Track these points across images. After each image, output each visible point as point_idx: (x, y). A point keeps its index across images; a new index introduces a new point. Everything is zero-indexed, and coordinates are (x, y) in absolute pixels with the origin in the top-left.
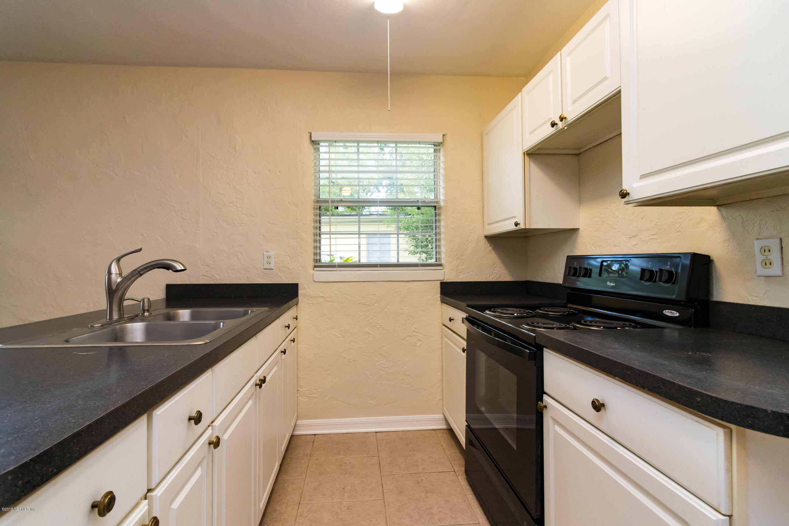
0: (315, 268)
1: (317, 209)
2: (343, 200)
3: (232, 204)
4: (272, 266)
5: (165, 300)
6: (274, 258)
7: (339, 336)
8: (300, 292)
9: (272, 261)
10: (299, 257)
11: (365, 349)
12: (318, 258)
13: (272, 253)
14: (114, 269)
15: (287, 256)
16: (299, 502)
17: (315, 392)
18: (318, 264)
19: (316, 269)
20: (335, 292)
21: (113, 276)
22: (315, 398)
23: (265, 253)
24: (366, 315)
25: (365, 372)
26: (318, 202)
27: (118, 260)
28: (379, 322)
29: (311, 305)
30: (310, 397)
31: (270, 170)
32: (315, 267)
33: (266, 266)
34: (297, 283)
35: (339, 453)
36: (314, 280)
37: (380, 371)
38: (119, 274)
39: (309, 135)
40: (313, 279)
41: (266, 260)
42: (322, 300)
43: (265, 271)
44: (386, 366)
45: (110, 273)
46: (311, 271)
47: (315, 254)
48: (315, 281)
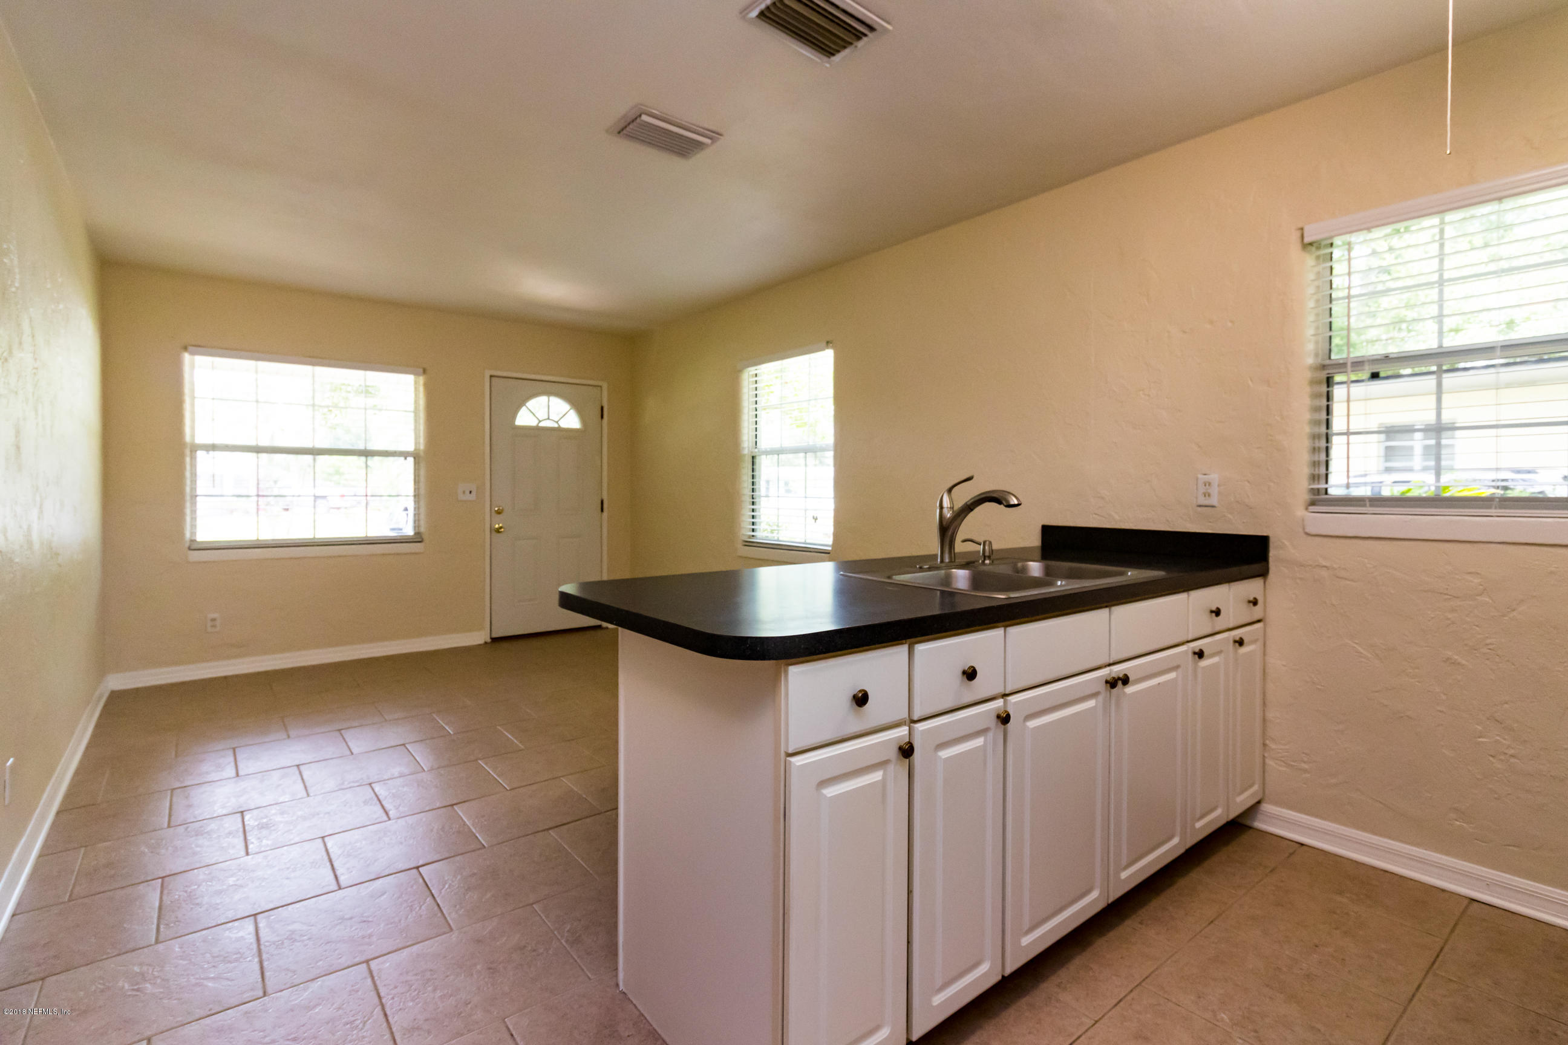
0: (1310, 507)
1: (1319, 382)
2: (1391, 356)
3: (1141, 392)
4: (1214, 501)
5: (1040, 548)
6: (1219, 486)
7: (1369, 655)
8: (1272, 553)
9: (1215, 491)
10: (1272, 484)
11: (1444, 697)
12: (1323, 486)
13: (1214, 477)
14: (946, 503)
15: (1246, 483)
16: (1211, 920)
17: (1305, 759)
18: (1319, 498)
19: (1312, 508)
20: (1358, 559)
21: (945, 511)
22: (1305, 771)
23: (1200, 476)
24: (1448, 619)
25: (1444, 750)
26: (1324, 367)
27: (950, 490)
28: (1488, 641)
29: (1298, 581)
30: (1292, 766)
31: (1211, 322)
32: (1313, 503)
33: (1203, 501)
34: (1265, 534)
35: (1341, 893)
36: (1307, 530)
37: (1491, 759)
38: (950, 508)
39: (1298, 234)
40: (1304, 529)
41: (1202, 489)
42: (1324, 573)
43: (1200, 509)
44: (1512, 752)
45: (941, 508)
46: (1300, 512)
47: (1314, 478)
48: (1308, 534)
